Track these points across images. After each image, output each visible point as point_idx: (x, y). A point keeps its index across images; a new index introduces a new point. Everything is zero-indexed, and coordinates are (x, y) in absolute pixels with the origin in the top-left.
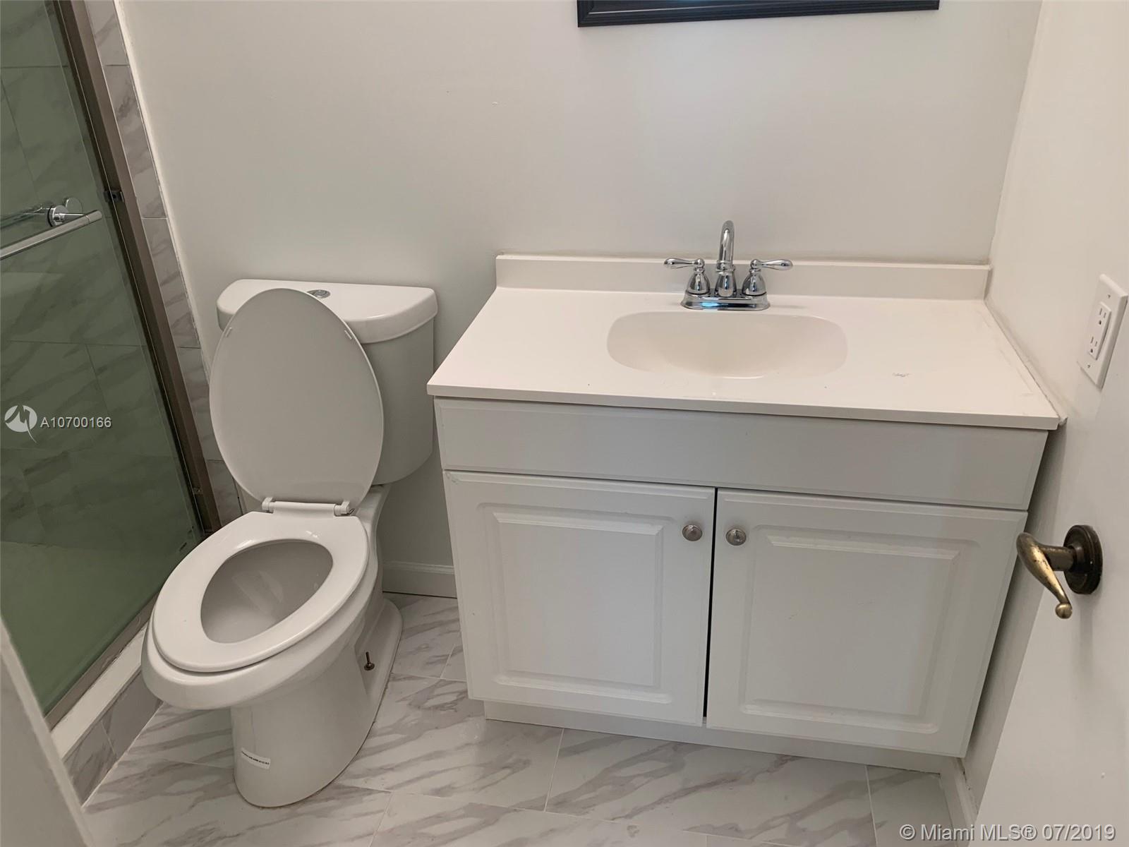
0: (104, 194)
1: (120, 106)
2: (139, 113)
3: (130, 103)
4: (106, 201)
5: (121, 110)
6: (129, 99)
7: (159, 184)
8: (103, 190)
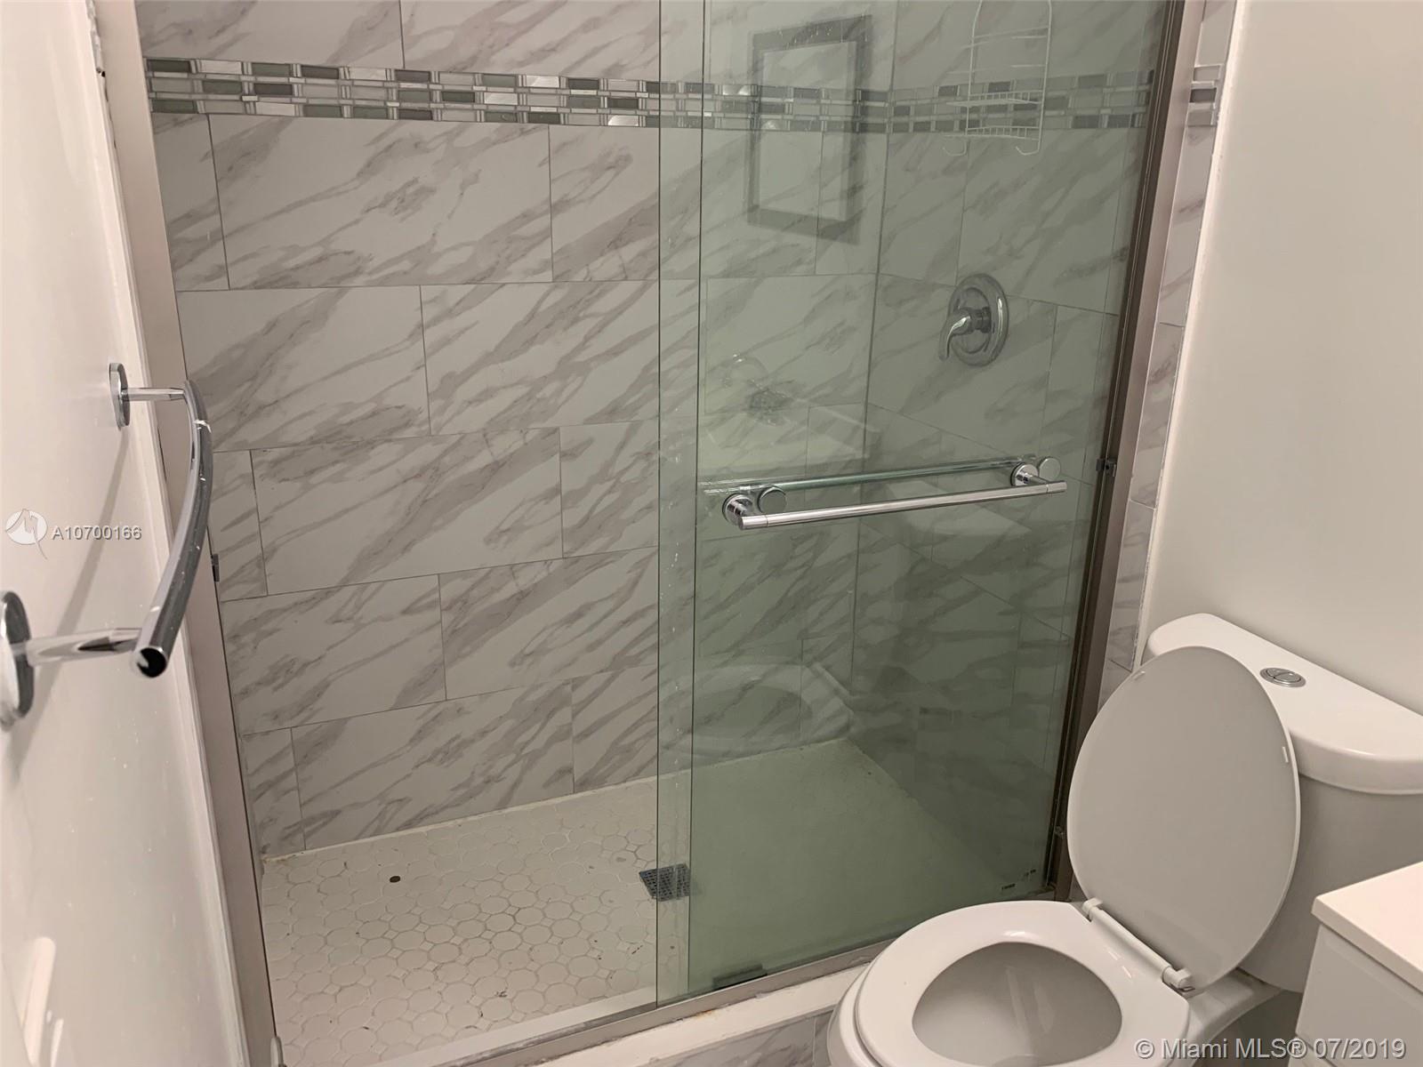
0: (1098, 461)
1: (1156, 370)
2: (1173, 383)
3: (1168, 370)
4: (1097, 470)
5: (1156, 374)
6: (1169, 364)
7: (1163, 467)
8: (1098, 457)
